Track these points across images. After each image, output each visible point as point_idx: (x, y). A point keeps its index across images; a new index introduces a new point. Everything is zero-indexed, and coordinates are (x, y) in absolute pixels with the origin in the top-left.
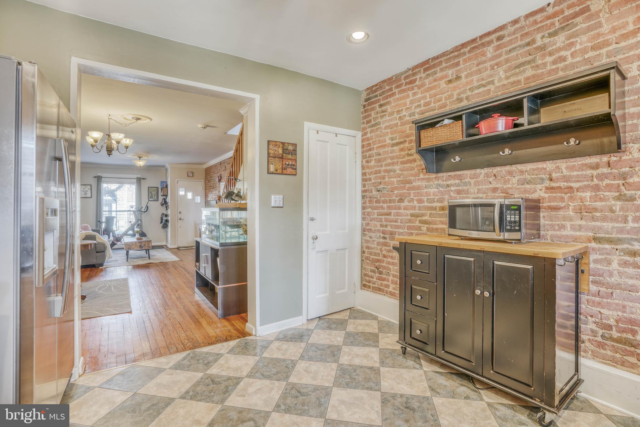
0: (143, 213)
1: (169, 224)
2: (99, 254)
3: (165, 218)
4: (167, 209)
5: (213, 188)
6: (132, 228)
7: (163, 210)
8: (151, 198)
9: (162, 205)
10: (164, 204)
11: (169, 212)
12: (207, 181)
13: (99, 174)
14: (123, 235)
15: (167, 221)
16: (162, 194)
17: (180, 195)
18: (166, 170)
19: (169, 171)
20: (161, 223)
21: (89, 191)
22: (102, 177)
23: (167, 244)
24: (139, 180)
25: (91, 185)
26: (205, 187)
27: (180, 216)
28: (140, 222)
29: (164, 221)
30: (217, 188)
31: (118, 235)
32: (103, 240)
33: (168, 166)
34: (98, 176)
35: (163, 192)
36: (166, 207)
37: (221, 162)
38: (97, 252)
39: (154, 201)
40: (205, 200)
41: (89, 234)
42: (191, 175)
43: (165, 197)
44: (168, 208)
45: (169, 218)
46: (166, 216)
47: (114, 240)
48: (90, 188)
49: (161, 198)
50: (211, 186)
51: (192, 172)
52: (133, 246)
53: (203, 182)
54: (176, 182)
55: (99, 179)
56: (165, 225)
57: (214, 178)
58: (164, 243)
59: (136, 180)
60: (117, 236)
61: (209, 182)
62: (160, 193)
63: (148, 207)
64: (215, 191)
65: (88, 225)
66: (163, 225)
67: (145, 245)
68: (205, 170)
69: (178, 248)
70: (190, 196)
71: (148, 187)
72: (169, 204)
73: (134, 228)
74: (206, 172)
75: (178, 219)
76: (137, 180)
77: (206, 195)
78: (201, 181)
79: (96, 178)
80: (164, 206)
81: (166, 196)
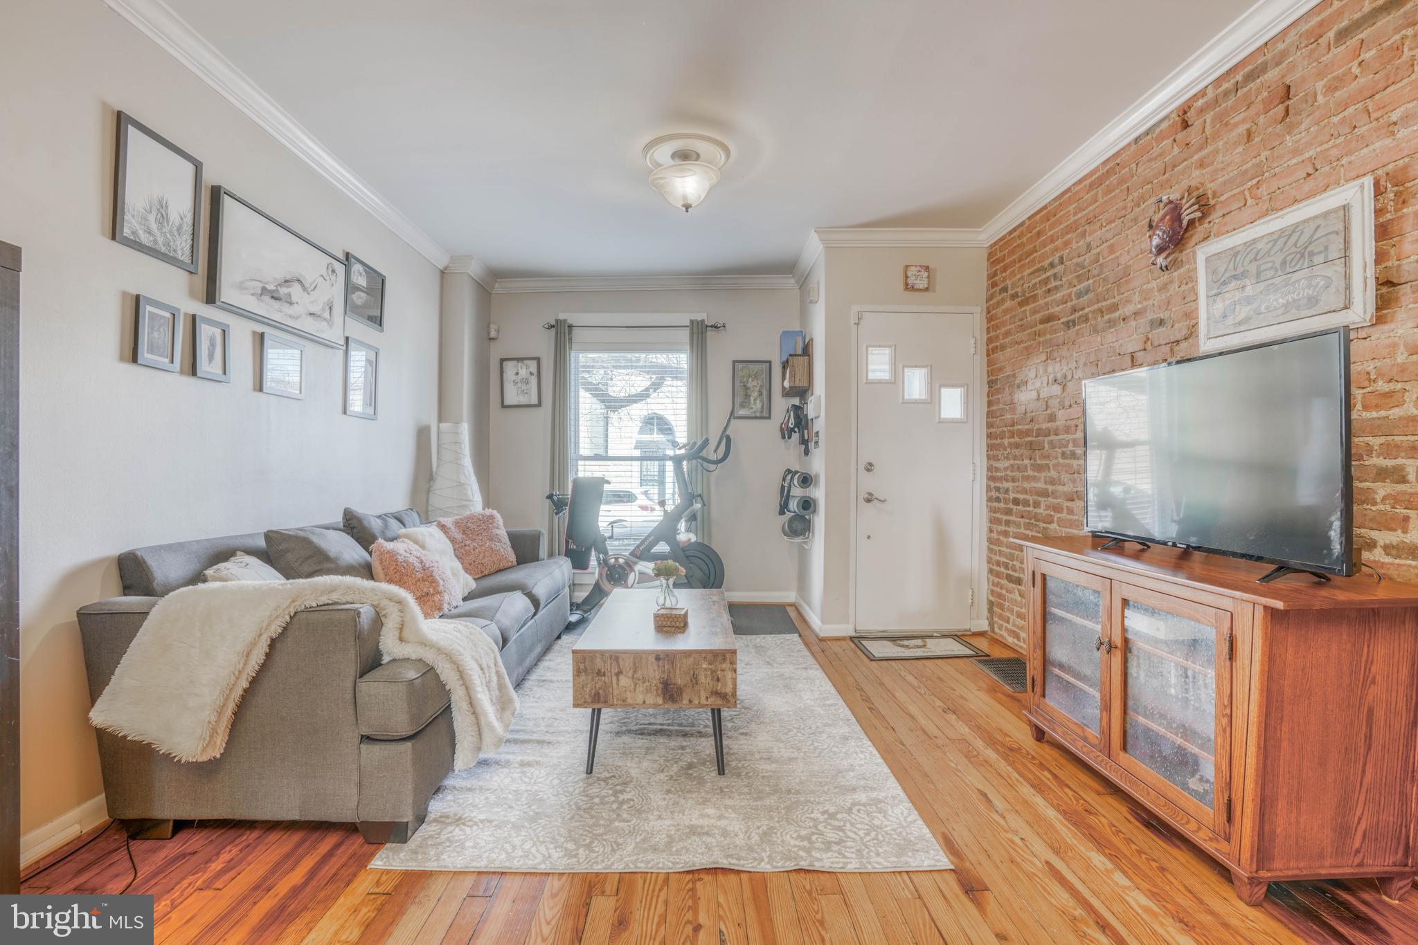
0: (712, 467)
1: (819, 521)
2: (376, 750)
3: (797, 492)
4: (807, 452)
5: (1068, 325)
6: (666, 531)
7: (788, 455)
8: (742, 406)
9: (786, 433)
10: (792, 430)
11: (818, 464)
12: (1008, 304)
13: (562, 316)
14: (636, 557)
15: (807, 504)
16: (786, 384)
17: (869, 382)
18: (804, 282)
19: (820, 278)
20: (782, 513)
21: (534, 380)
22: (570, 327)
23: (806, 607)
24: (700, 333)
25: (538, 360)
26: (990, 341)
27: (868, 483)
28: (697, 506)
29: (793, 505)
30: (1128, 310)
31: (616, 559)
32: (425, 643)
33: (813, 250)
34: (557, 321)
35: (793, 376)
36: (804, 442)
37: (1184, 110)
38: (367, 739)
39: (756, 418)
40: (990, 404)
41: (324, 599)
42: (922, 284)
43: (796, 401)
44: (811, 445)
45: (818, 493)
46: (806, 481)
47: (600, 575)
48: (534, 370)
49: (781, 405)
50: (1049, 319)
51: (927, 268)
52: (625, 681)
53: (977, 317)
54: (853, 319)
55: (562, 333)
56: (799, 525)
57: (1088, 258)
58: (790, 596)
59: (687, 332)
60: (612, 561)
61: (1021, 304)
62: (779, 383)
63: (729, 440)
64: (1096, 331)
65: (495, 512)
66: (791, 521)
67: (695, 680)
68: (990, 255)
69: (857, 640)
70: (916, 384)
71: (734, 362)
72: (819, 425)
73: (675, 531)
74: (993, 264)
75: (861, 501)
76: (692, 333)
77: (991, 383)
78: (967, 309)
79: (553, 330)
80: (796, 436)
81: (802, 392)
